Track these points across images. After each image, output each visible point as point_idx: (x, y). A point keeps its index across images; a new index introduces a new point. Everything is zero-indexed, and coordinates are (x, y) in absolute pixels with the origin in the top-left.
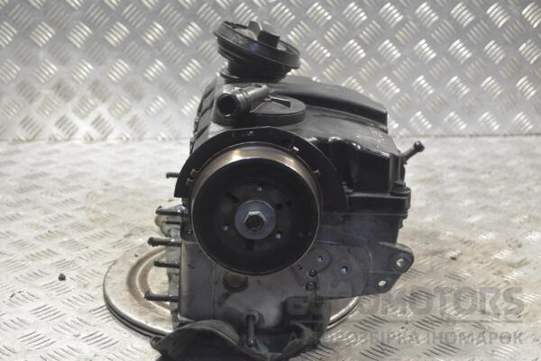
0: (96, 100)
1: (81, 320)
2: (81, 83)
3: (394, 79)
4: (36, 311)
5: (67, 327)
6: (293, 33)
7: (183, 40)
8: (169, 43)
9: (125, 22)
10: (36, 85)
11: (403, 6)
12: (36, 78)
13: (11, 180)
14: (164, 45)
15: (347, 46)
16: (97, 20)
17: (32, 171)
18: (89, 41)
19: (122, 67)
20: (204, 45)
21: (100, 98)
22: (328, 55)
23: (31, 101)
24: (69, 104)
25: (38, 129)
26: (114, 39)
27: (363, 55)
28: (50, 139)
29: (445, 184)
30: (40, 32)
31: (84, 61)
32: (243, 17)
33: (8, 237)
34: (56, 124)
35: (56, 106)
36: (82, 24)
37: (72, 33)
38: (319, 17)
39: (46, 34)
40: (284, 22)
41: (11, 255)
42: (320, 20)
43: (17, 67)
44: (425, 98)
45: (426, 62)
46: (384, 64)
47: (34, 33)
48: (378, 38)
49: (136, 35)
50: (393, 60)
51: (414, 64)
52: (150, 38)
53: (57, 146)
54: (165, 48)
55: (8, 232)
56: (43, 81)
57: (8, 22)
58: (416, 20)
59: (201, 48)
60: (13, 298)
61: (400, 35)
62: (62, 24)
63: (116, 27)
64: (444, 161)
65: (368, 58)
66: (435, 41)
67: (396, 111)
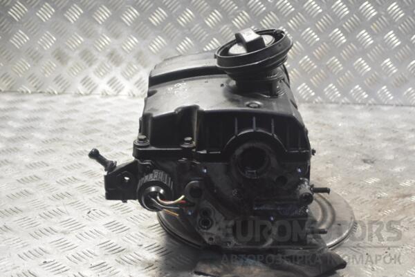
0: (139, 66)
1: (142, 234)
2: (129, 52)
3: (367, 60)
4: (108, 225)
5: (132, 238)
6: (292, 21)
7: (207, 22)
8: (197, 25)
9: (165, 8)
10: (95, 53)
11: (378, 4)
12: (94, 47)
13: (77, 124)
14: (193, 27)
15: (332, 33)
16: (144, 5)
17: (92, 118)
18: (136, 21)
19: (160, 41)
20: (223, 28)
21: (142, 65)
22: (318, 39)
23: (90, 65)
24: (119, 68)
25: (93, 87)
26: (155, 20)
27: (344, 41)
28: (103, 94)
29: (407, 143)
30: (101, 13)
31: (131, 36)
32: (255, 8)
33: (80, 167)
34: (108, 83)
35: (109, 69)
36: (132, 8)
37: (124, 15)
38: (313, 10)
39: (104, 14)
40: (286, 13)
41: (84, 181)
42: (313, 12)
43: (81, 39)
44: (390, 76)
45: (393, 48)
46: (361, 49)
47: (96, 13)
48: (357, 27)
49: (172, 18)
50: (368, 45)
51: (383, 49)
52: (182, 21)
53: (109, 100)
54: (194, 28)
55: (80, 164)
56: (100, 50)
57: (77, 4)
58: (387, 15)
59: (221, 29)
60: (90, 215)
61: (374, 27)
62: (117, 8)
63: (157, 11)
64: (404, 125)
65: (348, 43)
66: (401, 32)
67: (367, 85)
